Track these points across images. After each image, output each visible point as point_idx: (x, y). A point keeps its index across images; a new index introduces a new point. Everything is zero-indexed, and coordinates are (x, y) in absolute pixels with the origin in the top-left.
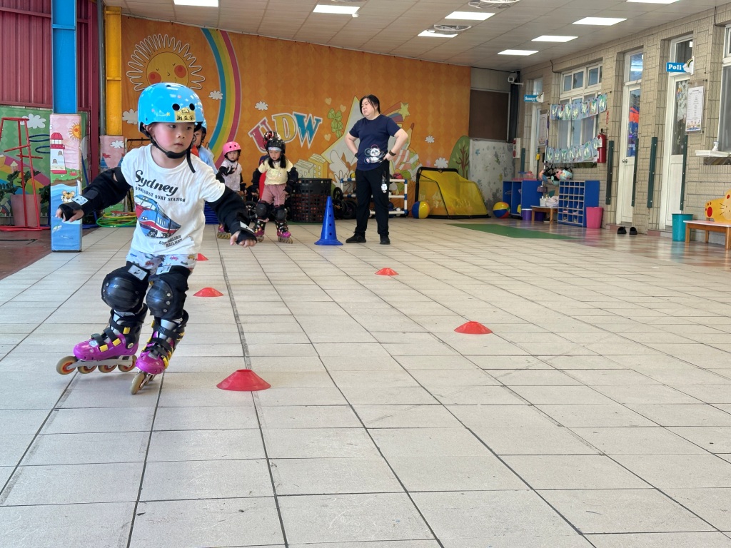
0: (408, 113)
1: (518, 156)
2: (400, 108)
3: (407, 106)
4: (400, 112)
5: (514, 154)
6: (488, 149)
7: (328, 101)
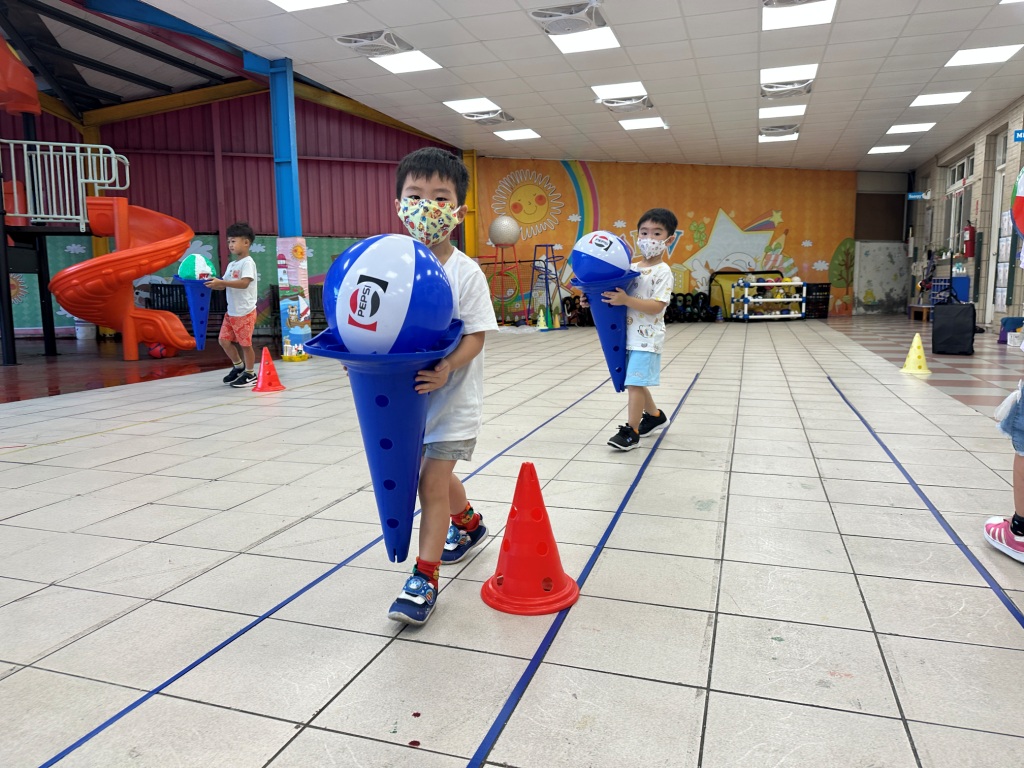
0: (781, 220)
1: (911, 255)
2: (772, 216)
3: (780, 214)
4: (772, 219)
5: (907, 254)
6: (880, 249)
7: (691, 215)
